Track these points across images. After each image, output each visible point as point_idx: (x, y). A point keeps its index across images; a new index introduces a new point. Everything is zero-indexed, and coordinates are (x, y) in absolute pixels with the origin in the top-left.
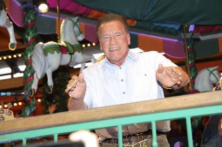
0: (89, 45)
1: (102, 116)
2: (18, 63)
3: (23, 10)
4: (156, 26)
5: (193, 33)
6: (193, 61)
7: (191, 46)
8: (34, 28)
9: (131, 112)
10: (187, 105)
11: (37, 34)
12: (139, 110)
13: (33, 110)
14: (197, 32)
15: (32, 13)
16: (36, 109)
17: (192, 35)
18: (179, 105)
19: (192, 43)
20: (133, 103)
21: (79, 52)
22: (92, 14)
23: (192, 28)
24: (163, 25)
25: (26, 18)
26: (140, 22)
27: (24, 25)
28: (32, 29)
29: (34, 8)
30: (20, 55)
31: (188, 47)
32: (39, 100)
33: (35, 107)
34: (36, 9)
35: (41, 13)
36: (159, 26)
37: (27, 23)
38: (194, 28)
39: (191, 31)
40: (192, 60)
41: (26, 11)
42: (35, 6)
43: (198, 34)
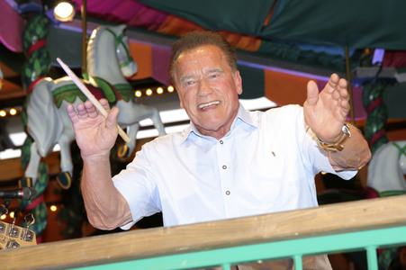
0: (160, 91)
1: (188, 244)
2: (8, 128)
3: (21, 15)
4: (303, 52)
5: (381, 67)
6: (381, 126)
7: (377, 95)
8: (45, 55)
9: (251, 235)
10: (369, 221)
11: (49, 67)
12: (266, 232)
13: (40, 229)
14: (389, 65)
15: (39, 22)
16: (47, 226)
17: (379, 72)
18: (353, 222)
19: (379, 87)
20: (254, 216)
21: (127, 101)
22: (166, 25)
23: (378, 56)
24: (318, 50)
25: (27, 34)
26: (270, 44)
27: (24, 47)
28: (39, 56)
29: (44, 11)
30: (13, 112)
31: (371, 97)
32: (54, 208)
33: (45, 223)
34: (48, 14)
35: (60, 22)
36: (310, 52)
37: (30, 44)
38: (385, 57)
39: (377, 63)
40: (378, 125)
41: (27, 18)
42: (46, 8)
43: (392, 69)
